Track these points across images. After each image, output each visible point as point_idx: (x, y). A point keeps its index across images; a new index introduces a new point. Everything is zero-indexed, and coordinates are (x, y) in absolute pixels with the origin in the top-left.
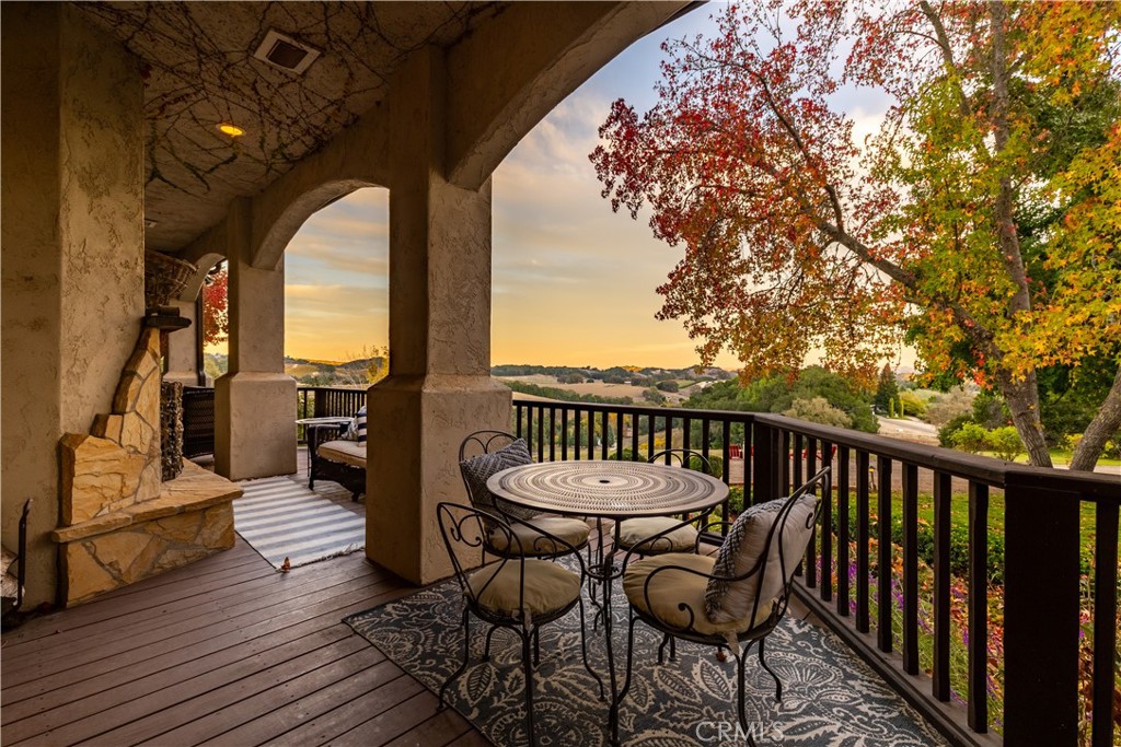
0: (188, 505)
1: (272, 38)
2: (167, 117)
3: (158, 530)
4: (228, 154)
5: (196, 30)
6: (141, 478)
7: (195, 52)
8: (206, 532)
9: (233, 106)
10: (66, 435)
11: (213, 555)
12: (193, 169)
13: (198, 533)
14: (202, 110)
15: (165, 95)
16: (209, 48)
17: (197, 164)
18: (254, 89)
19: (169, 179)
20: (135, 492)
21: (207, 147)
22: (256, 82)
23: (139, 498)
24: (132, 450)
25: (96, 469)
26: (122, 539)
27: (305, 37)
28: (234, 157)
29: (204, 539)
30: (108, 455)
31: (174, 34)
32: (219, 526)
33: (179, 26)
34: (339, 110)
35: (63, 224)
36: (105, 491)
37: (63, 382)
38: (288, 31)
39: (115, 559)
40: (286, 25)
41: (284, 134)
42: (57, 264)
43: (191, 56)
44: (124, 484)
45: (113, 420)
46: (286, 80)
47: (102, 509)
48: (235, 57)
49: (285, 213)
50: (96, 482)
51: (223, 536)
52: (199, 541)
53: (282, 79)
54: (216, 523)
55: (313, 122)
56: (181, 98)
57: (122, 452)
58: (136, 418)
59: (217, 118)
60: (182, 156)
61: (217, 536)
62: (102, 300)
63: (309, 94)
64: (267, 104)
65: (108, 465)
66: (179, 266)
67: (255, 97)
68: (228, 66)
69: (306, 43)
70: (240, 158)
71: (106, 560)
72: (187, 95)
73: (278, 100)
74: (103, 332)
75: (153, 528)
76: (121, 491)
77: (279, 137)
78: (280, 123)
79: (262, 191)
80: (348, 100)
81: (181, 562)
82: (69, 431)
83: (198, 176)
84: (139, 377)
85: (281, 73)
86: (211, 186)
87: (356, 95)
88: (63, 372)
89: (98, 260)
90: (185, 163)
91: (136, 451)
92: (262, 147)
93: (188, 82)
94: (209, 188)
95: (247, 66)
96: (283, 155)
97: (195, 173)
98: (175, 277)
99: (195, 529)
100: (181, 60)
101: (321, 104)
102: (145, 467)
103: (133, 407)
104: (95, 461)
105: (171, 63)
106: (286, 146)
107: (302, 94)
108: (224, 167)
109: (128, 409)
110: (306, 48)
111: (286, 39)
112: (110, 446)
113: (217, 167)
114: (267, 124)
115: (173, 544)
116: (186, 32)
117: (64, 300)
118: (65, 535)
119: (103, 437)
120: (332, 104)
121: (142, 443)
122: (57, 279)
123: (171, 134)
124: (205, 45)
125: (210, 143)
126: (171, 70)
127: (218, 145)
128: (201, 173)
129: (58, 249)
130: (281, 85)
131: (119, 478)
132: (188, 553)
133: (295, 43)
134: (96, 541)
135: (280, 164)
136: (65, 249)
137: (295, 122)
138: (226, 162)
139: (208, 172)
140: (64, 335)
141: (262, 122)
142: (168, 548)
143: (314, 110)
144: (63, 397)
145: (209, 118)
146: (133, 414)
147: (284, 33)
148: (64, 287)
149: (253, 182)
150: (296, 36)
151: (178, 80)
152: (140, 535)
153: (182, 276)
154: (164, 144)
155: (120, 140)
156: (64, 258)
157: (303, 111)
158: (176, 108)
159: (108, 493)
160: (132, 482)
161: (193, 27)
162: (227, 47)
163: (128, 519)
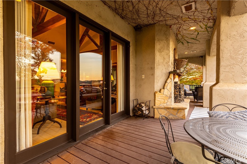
0: (174, 108)
1: (183, 7)
2: (181, 32)
3: (169, 111)
4: (197, 33)
5: (172, 15)
6: (168, 101)
7: (175, 19)
8: (179, 114)
9: (189, 24)
10: (155, 92)
11: (180, 119)
12: (193, 39)
13: (177, 114)
14: (185, 27)
15: (177, 29)
16: (176, 17)
17: (193, 37)
18: (189, 18)
19: (191, 42)
20: (167, 103)
21: (192, 34)
22: (188, 17)
23: (167, 104)
24: (166, 95)
25: (159, 97)
26: (163, 110)
27: (189, 2)
28: (198, 33)
29: (178, 116)
30: (161, 96)
31: (170, 18)
32: (181, 114)
33: (169, 17)
34: (212, 10)
35: (155, 59)
36: (161, 102)
37: (155, 83)
38: (185, 3)
39: (161, 113)
40: (184, 3)
41: (204, 23)
42: (154, 65)
43: (175, 20)
44: (164, 101)
45: (162, 90)
46: (194, 12)
47: (160, 104)
48: (181, 15)
49: (213, 41)
50: (160, 100)
51: (183, 116)
52: (177, 115)
53: (193, 13)
54: (181, 113)
55: (208, 17)
56: (180, 28)
57: (164, 96)
58: (167, 90)
59: (189, 28)
60: (189, 37)
61: (181, 116)
62: (162, 70)
63: (201, 12)
64: (194, 19)
65: (161, 97)
66: (183, 60)
67: (191, 19)
68: (181, 17)
69: (190, 3)
70: (200, 32)
71: (160, 113)
72: (180, 26)
73: (196, 17)
74: (162, 75)
75: (168, 110)
76: (164, 102)
77: (204, 24)
78: (201, 21)
79: (211, 37)
80: (212, 6)
81: (173, 118)
82: (156, 91)
83: (195, 40)
84: (168, 83)
85: (191, 12)
86: (199, 40)
87: (213, 4)
88: (155, 82)
89: (161, 63)
90: (191, 38)
91: (167, 96)
92: (202, 28)
93: (178, 24)
94: (199, 41)
95: (184, 15)
96: (208, 27)
97: (194, 39)
98: (182, 63)
99: (176, 113)
100: (175, 22)
101: (206, 12)
102: (169, 99)
103: (166, 88)
104: (159, 96)
105: (174, 23)
106: (207, 25)
107: (200, 13)
108: (198, 36)
109: (165, 88)
110: (191, 4)
111: (186, 5)
112: (162, 94)
113: (197, 36)
114: (198, 23)
115: (172, 114)
116: (171, 17)
117: (155, 71)
118: (154, 107)
119: (160, 93)
120: (209, 10)
121: (168, 94)
122: (154, 67)
123: (184, 34)
124: (175, 17)
125: (192, 33)
126: (174, 24)
127: (193, 32)
128: (195, 39)
129: (155, 63)
130: (194, 14)
131: (164, 100)
132: (175, 117)
133: (188, 5)
134: (159, 109)
135: (209, 30)
136: (156, 62)
137: (204, 19)
138: (198, 35)
139: (196, 38)
140: (156, 76)
141: (197, 23)
142: (171, 115)
143: (206, 14)
144: (155, 86)
145: (187, 28)
146: (166, 89)
147: (185, 4)
148: (155, 68)
149: (207, 36)
150: (187, 3)
151: (177, 25)
152: (166, 111)
153: (183, 62)
154: (185, 36)
155: (165, 42)
156: (156, 64)
157: (203, 16)
158: (181, 29)
159: (162, 102)
160: (166, 101)
161: (171, 15)
162: (178, 15)
163: (163, 107)
